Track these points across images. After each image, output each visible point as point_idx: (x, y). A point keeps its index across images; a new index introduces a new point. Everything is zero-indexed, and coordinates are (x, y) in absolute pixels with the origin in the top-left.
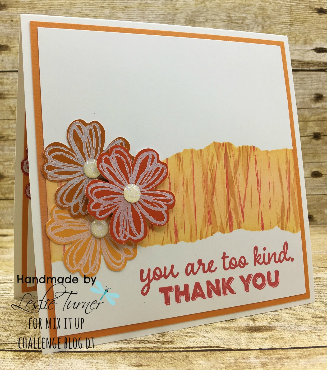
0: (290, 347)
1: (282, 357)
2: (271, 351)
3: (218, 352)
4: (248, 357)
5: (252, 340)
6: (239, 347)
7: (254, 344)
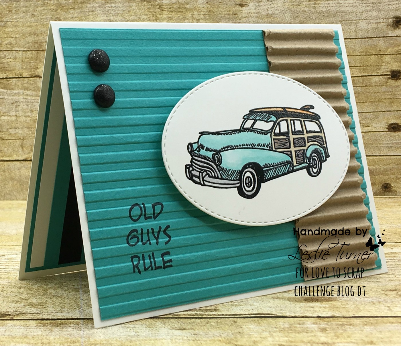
0: (353, 316)
1: (344, 324)
2: (331, 319)
3: (270, 319)
4: (304, 323)
5: (309, 309)
6: (293, 315)
7: (310, 312)
